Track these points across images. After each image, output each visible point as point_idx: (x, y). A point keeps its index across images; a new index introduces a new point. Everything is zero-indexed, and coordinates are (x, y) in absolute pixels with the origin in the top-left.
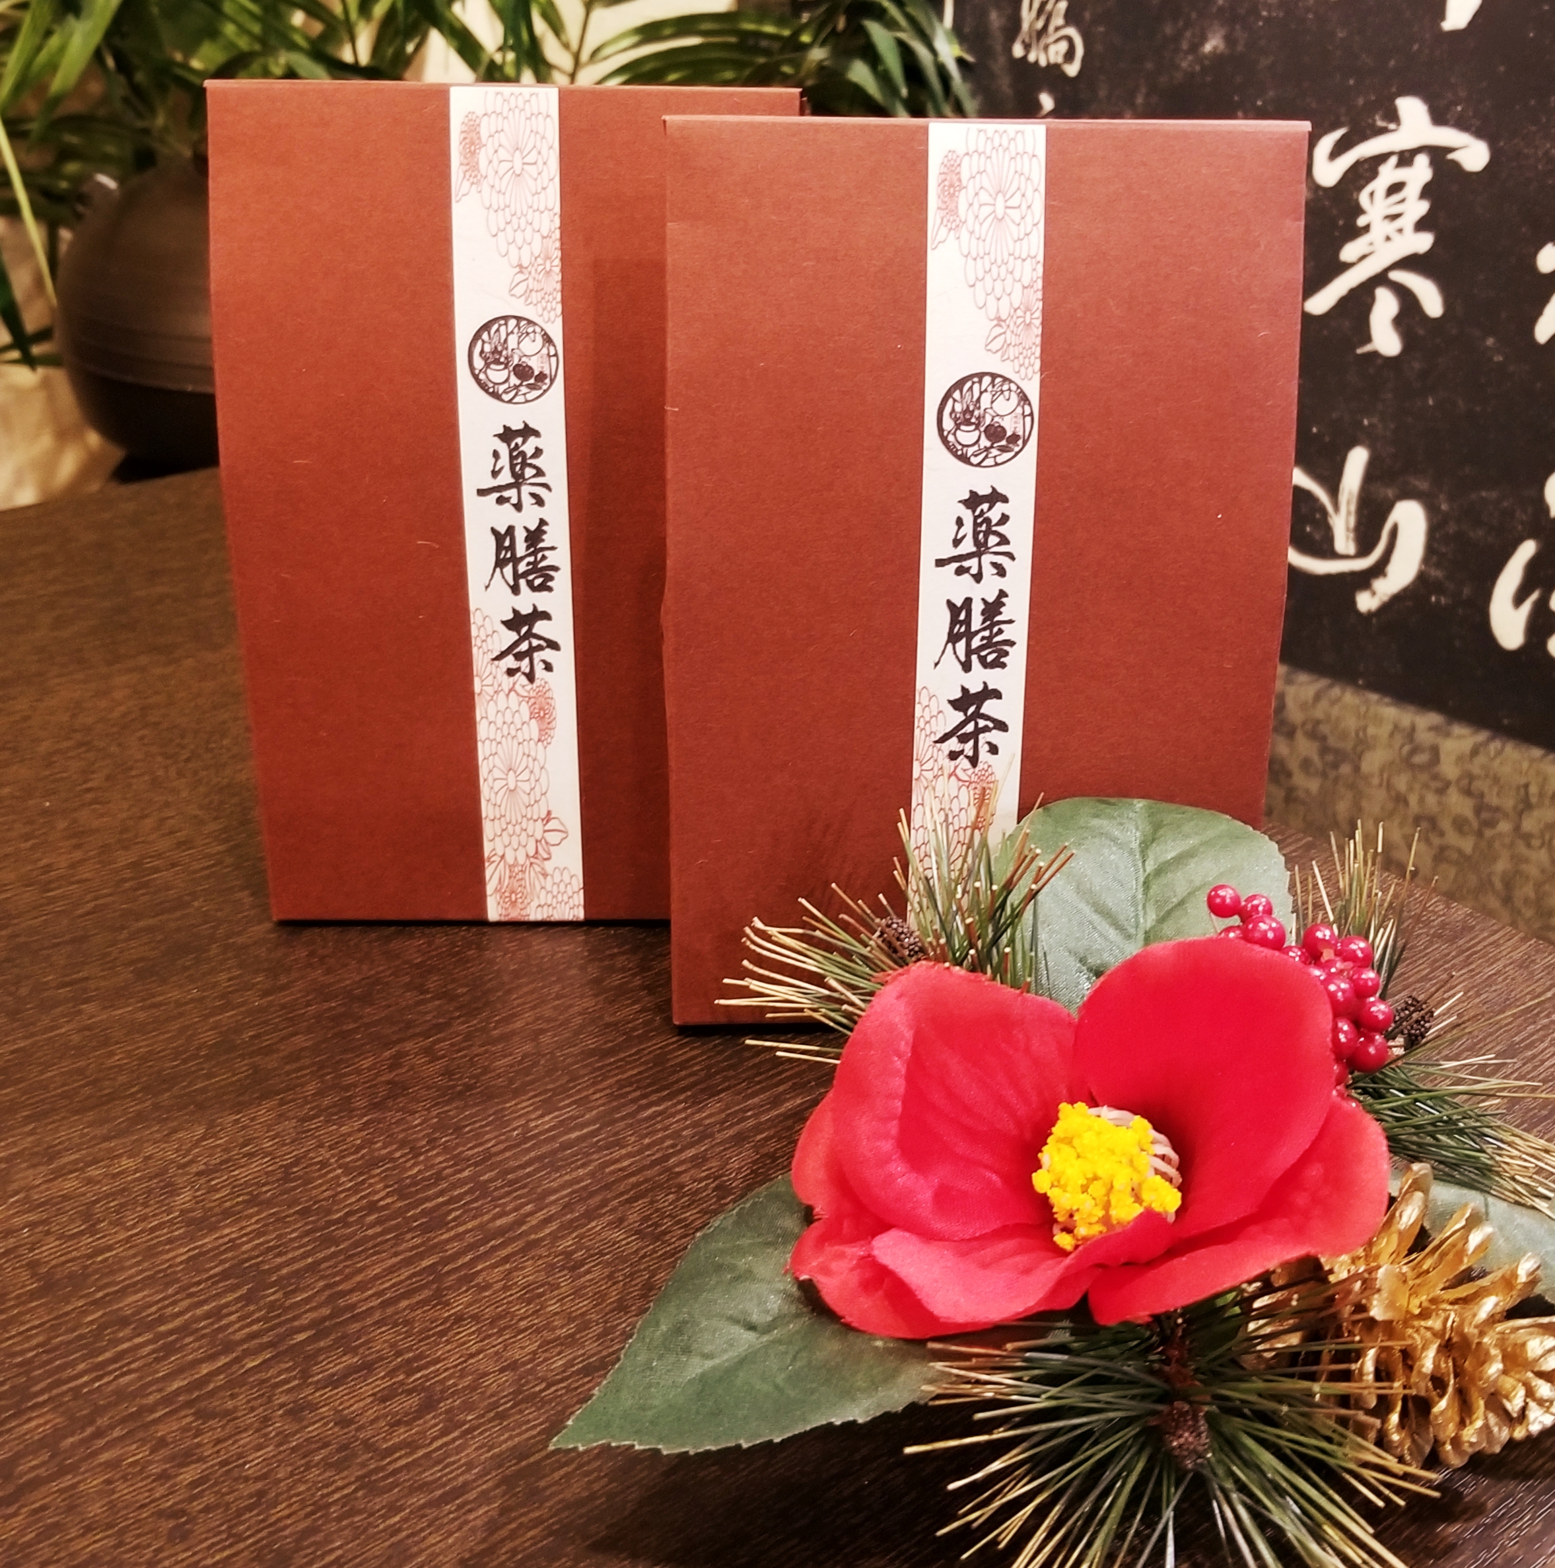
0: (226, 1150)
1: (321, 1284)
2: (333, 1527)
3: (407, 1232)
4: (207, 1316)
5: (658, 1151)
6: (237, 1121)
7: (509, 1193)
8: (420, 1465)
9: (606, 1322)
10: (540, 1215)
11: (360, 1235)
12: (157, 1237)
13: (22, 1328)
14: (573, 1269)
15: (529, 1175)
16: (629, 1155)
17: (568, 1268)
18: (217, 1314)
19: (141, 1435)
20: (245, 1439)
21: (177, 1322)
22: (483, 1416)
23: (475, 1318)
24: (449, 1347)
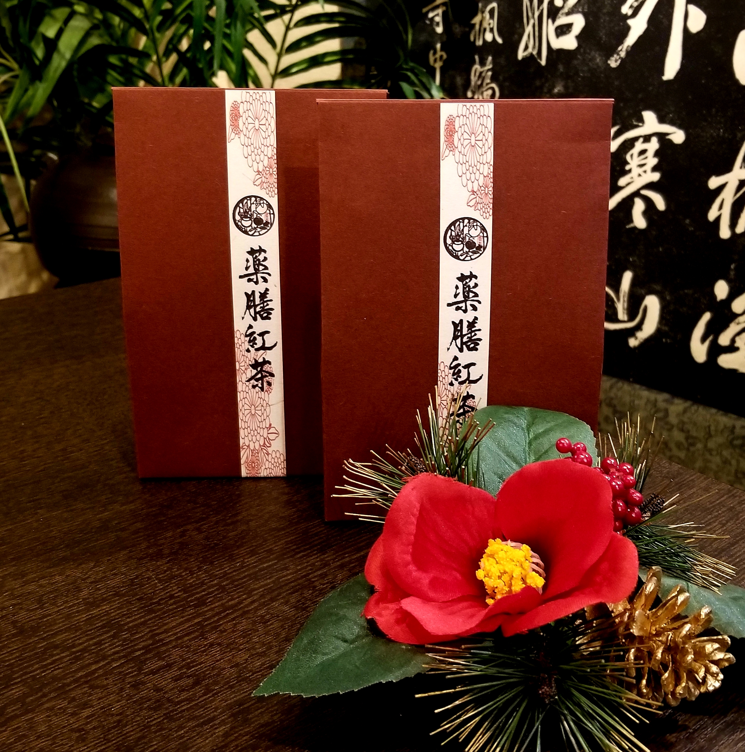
0: (104, 573)
1: (148, 630)
2: (153, 736)
3: (187, 608)
4: (95, 644)
5: (303, 572)
6: (109, 560)
7: (235, 590)
8: (193, 709)
9: (280, 646)
10: (249, 600)
11: (166, 608)
12: (72, 610)
13: (9, 650)
14: (265, 623)
15: (244, 582)
16: (290, 574)
17: (262, 623)
18: (99, 643)
19: (64, 696)
20: (112, 697)
21: (81, 647)
22: (222, 687)
23: (219, 644)
24: (207, 657)
